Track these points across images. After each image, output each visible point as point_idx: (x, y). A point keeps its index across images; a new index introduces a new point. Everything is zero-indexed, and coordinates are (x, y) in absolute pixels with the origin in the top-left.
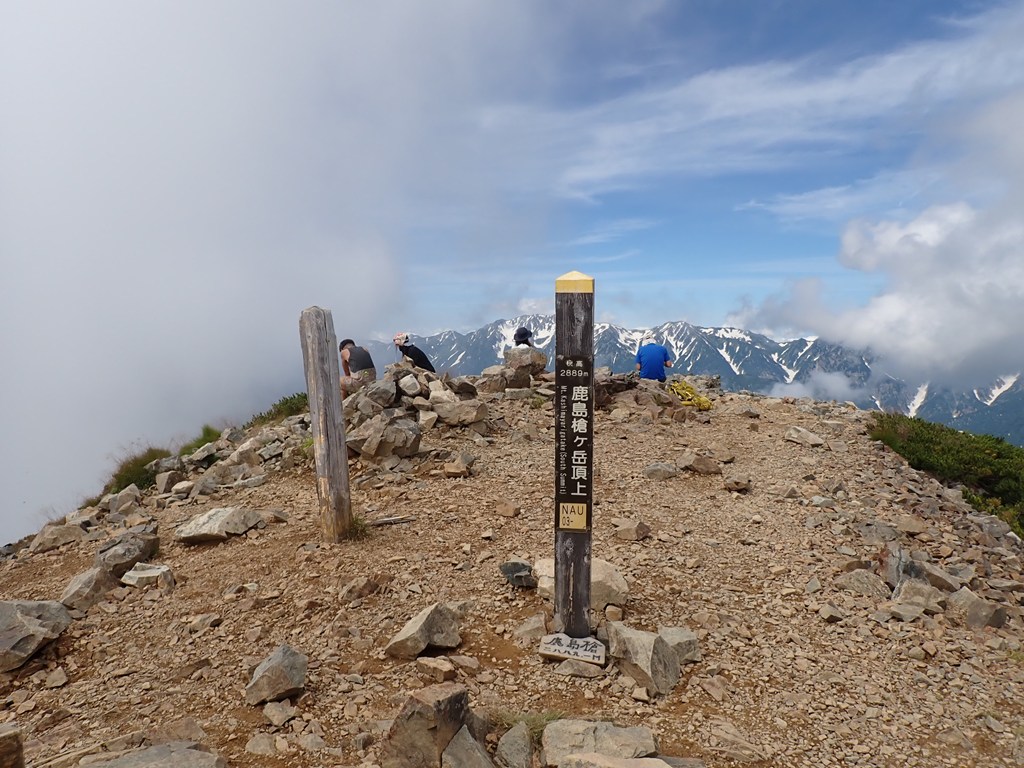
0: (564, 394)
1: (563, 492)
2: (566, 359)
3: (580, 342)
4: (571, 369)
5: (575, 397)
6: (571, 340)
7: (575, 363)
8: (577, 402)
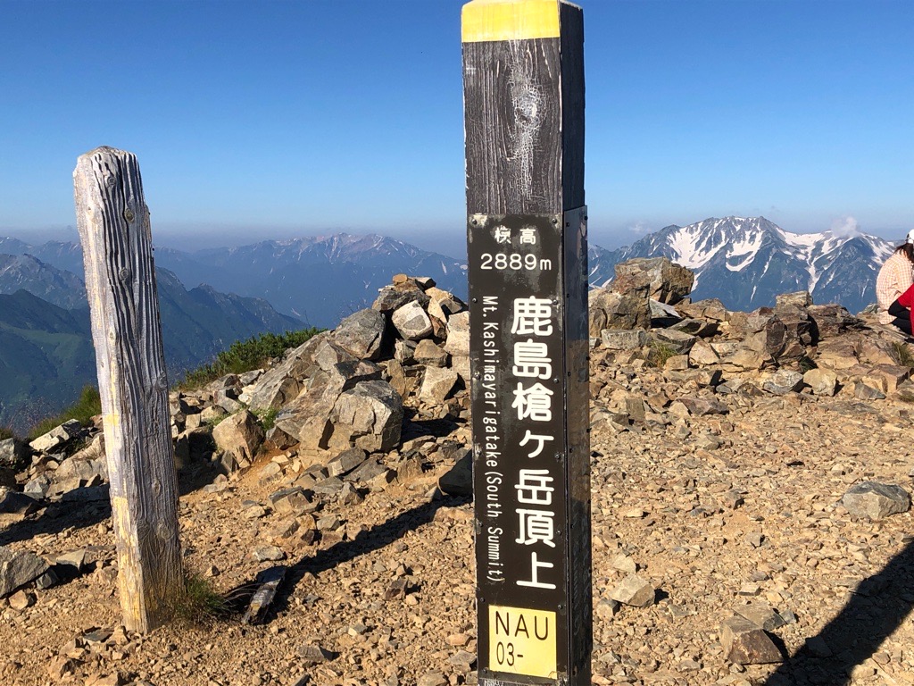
0: (492, 317)
1: (495, 575)
2: (492, 224)
3: (527, 179)
4: (509, 249)
5: (519, 325)
6: (506, 172)
7: (515, 234)
8: (524, 338)
